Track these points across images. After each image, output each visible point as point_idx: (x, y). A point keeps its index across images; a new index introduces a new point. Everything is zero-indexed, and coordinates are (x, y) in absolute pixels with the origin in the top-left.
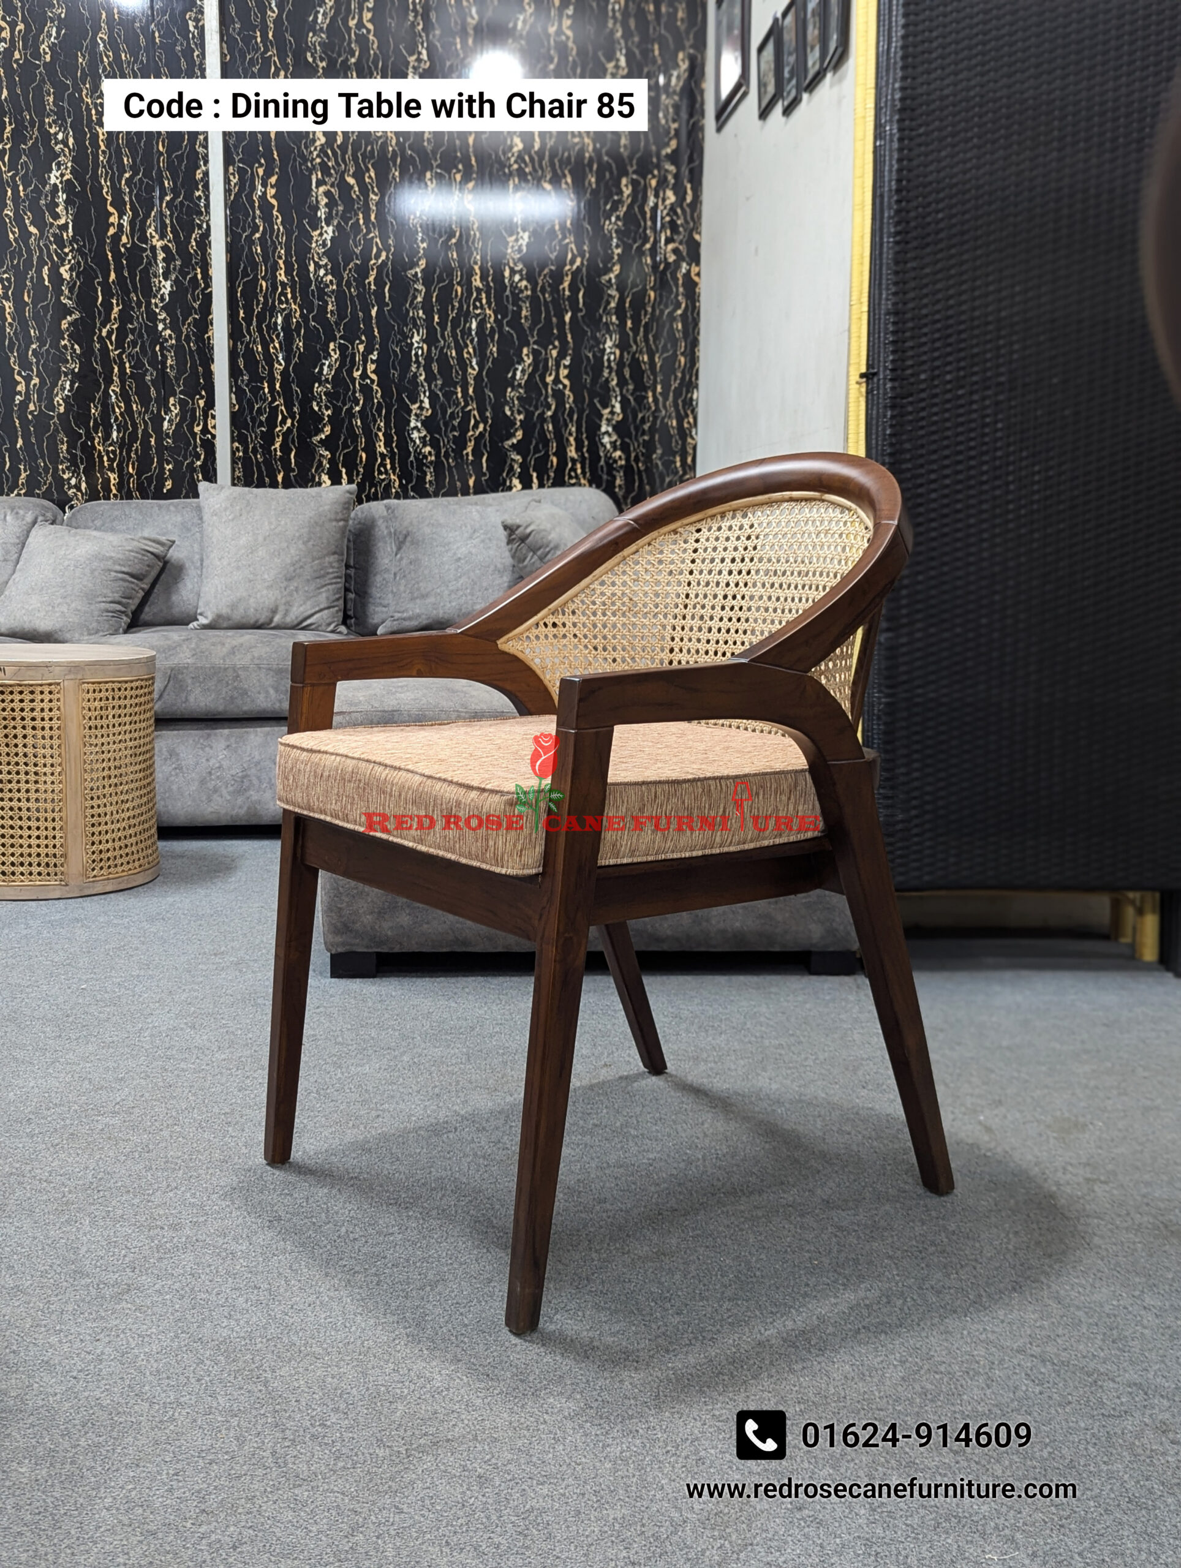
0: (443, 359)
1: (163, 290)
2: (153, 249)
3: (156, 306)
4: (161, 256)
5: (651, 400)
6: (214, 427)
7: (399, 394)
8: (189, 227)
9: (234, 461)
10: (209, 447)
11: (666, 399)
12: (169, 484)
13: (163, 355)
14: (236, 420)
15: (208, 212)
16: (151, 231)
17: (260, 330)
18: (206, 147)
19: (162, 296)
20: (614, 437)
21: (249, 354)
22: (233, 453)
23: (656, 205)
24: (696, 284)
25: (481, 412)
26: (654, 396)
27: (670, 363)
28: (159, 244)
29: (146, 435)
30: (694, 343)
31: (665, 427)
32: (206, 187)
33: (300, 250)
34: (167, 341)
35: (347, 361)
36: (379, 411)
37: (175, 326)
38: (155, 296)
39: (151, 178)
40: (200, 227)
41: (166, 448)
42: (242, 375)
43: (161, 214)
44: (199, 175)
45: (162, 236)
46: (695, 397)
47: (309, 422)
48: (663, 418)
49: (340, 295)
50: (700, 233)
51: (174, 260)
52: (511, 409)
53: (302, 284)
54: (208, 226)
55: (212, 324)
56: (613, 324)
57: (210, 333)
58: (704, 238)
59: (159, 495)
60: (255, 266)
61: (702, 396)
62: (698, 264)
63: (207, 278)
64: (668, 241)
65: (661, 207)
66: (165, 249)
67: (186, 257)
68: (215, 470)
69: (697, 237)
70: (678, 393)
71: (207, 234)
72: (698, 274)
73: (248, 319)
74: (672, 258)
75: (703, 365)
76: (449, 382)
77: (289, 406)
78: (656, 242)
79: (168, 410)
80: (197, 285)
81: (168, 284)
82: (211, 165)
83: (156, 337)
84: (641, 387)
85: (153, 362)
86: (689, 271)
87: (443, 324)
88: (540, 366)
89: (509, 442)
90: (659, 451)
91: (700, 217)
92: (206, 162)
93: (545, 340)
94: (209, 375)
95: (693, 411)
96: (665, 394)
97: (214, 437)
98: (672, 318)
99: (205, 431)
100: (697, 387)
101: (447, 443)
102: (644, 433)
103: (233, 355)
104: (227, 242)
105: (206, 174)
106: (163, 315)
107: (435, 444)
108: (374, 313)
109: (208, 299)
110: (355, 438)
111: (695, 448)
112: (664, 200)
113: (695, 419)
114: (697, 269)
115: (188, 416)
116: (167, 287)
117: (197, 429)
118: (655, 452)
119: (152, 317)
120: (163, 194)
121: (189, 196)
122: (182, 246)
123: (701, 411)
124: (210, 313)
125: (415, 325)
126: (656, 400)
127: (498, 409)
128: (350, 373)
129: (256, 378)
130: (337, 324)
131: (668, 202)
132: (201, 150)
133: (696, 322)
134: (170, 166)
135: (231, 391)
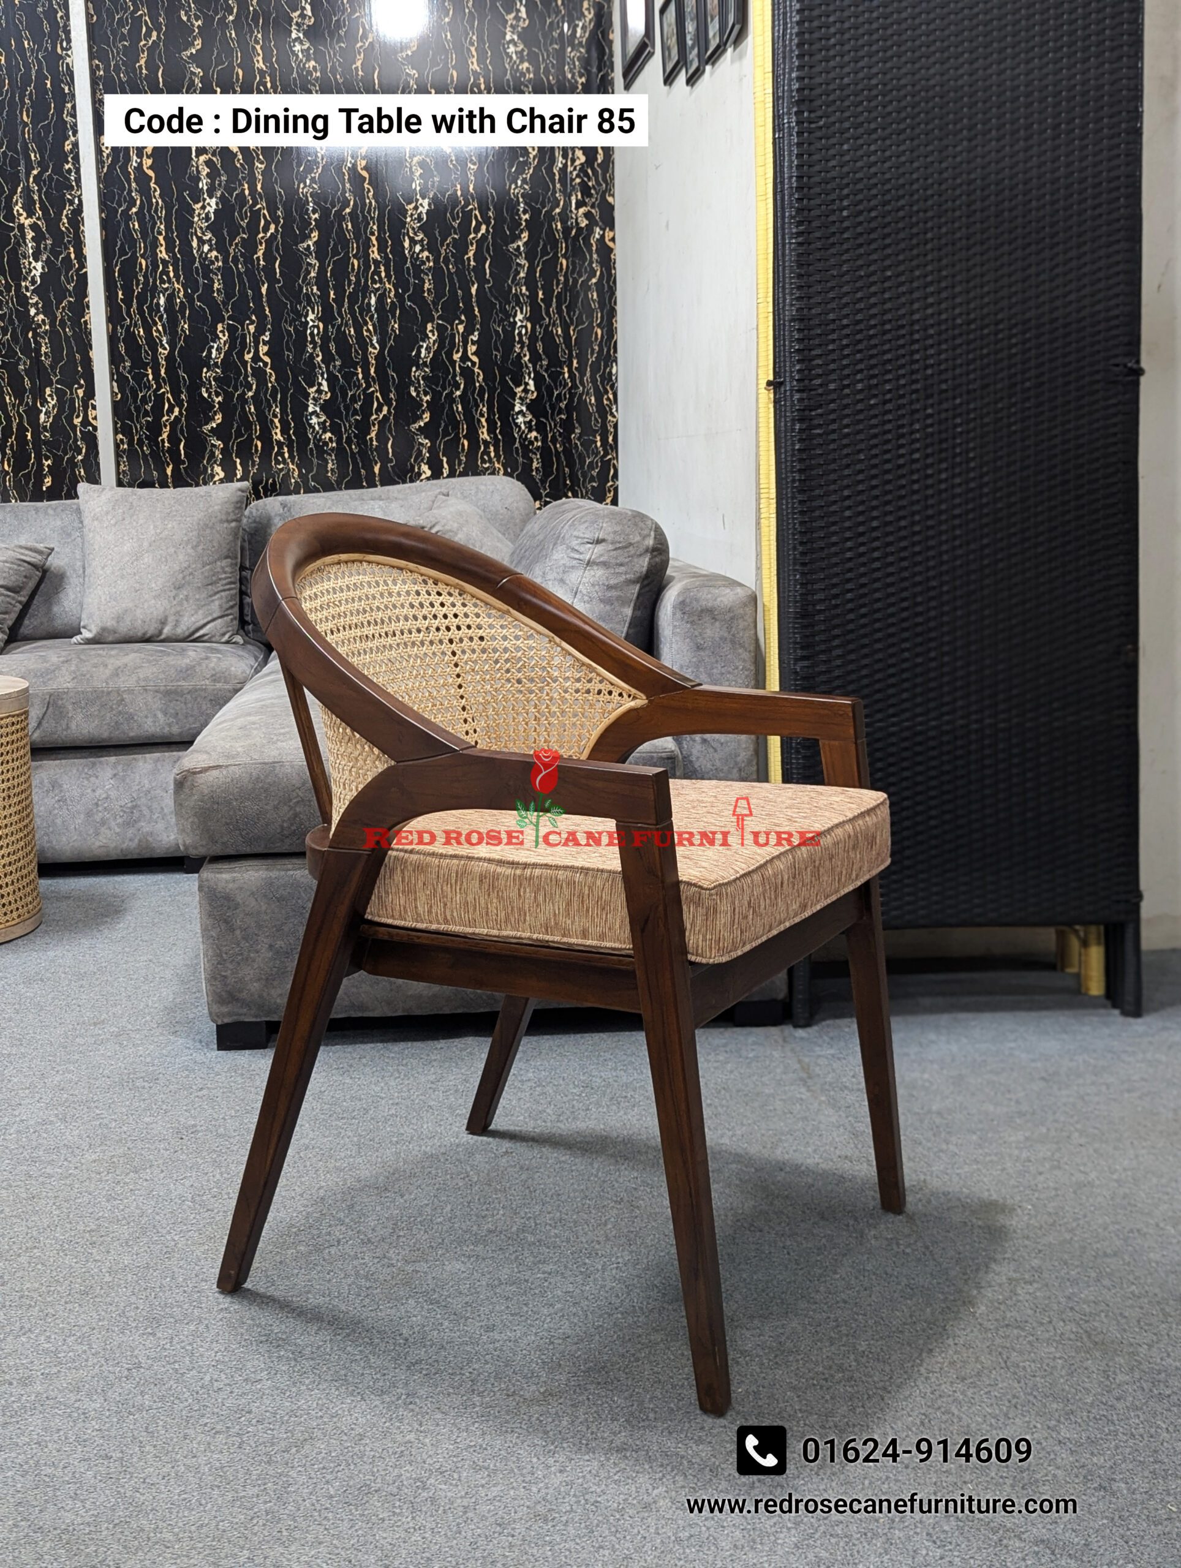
0: (341, 338)
1: (34, 272)
2: (21, 227)
3: (27, 289)
4: (30, 234)
5: (566, 375)
6: (95, 418)
7: (295, 378)
8: (59, 203)
9: (118, 454)
10: (91, 440)
11: (583, 374)
12: (48, 481)
13: (36, 342)
14: (118, 409)
15: (79, 187)
16: (18, 208)
17: (141, 312)
18: (74, 116)
19: (33, 278)
20: (529, 417)
21: (131, 338)
22: (117, 446)
23: (565, 166)
24: (611, 250)
25: (385, 395)
26: (570, 371)
27: (585, 337)
28: (27, 222)
29: (22, 429)
30: (610, 313)
31: (583, 404)
32: (76, 159)
33: (182, 223)
34: (40, 326)
35: (237, 343)
36: (274, 395)
37: (48, 311)
38: (25, 279)
39: (17, 153)
40: (71, 203)
41: (46, 443)
42: (124, 361)
43: (27, 191)
44: (68, 147)
45: (29, 216)
46: (614, 371)
47: (199, 410)
48: (581, 395)
49: (226, 272)
50: (613, 196)
51: (45, 239)
52: (416, 390)
53: (185, 261)
54: (80, 201)
55: (88, 308)
56: (523, 295)
57: (87, 317)
58: (618, 200)
59: (38, 495)
60: (133, 243)
61: (621, 370)
62: (612, 228)
63: (81, 258)
64: (578, 206)
65: (570, 169)
66: (34, 227)
67: (57, 235)
68: (98, 464)
69: (610, 199)
70: (595, 368)
71: (79, 210)
72: (613, 240)
73: (128, 301)
74: (584, 223)
75: (621, 337)
76: (349, 363)
77: (176, 393)
78: (568, 204)
79: (44, 402)
80: (72, 266)
81: (39, 265)
82: (80, 135)
83: (27, 323)
84: (555, 362)
85: (26, 350)
86: (603, 236)
87: (339, 300)
88: (446, 343)
89: (417, 425)
90: (578, 431)
91: (612, 179)
92: (75, 133)
93: (450, 315)
94: (87, 362)
95: (612, 387)
96: (581, 369)
97: (95, 428)
98: (586, 287)
99: (86, 422)
100: (616, 360)
101: (348, 428)
102: (560, 412)
103: (112, 340)
104: (102, 220)
105: (76, 145)
106: (35, 299)
107: (335, 430)
108: (264, 290)
109: (83, 280)
110: (249, 426)
111: (616, 426)
112: (573, 161)
113: (615, 395)
114: (611, 234)
115: (66, 407)
116: (38, 268)
117: (77, 421)
118: (574, 432)
119: (23, 301)
120: (29, 168)
121: (58, 169)
122: (53, 223)
123: (620, 386)
124: (86, 296)
125: (309, 303)
126: (572, 376)
127: (403, 388)
128: (241, 355)
129: (138, 364)
130: (225, 304)
131: (577, 163)
132: (68, 119)
133: (612, 291)
134: (38, 139)
135: (112, 379)
